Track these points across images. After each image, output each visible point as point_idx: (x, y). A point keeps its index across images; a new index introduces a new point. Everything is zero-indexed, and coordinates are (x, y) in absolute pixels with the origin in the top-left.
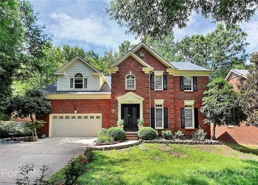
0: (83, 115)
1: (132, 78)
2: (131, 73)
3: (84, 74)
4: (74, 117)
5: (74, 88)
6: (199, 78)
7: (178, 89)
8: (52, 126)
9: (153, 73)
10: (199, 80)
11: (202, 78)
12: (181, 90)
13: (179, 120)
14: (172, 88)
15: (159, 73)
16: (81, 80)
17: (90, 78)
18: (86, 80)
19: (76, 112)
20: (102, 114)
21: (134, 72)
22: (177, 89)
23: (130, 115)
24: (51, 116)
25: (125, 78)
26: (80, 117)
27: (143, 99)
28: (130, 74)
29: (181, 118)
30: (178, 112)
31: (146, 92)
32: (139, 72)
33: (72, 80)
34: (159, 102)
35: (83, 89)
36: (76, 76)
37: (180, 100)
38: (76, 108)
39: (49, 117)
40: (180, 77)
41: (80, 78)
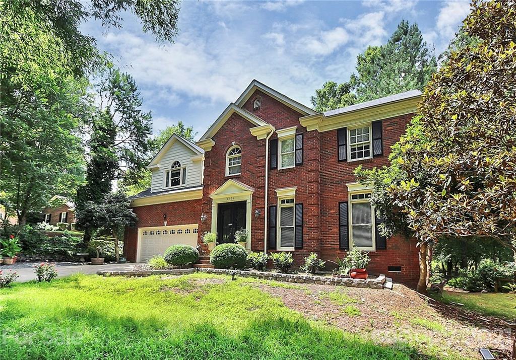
0: (176, 227)
1: (238, 153)
2: (233, 144)
3: (183, 161)
4: (165, 232)
5: (170, 186)
6: (389, 123)
7: (333, 160)
8: (142, 246)
9: (275, 134)
10: (388, 128)
11: (396, 120)
12: (339, 161)
13: (335, 230)
14: (313, 160)
15: (287, 133)
16: (179, 171)
17: (189, 165)
18: (184, 170)
19: (166, 223)
20: (198, 224)
21: (239, 141)
22: (330, 160)
23: (231, 224)
24: (140, 231)
25: (225, 155)
26: (173, 232)
27: (251, 191)
28: (235, 147)
29: (340, 226)
30: (332, 211)
31: (259, 175)
32: (247, 139)
33: (168, 173)
34: (286, 192)
35: (181, 185)
36: (173, 167)
37: (338, 183)
38: (165, 218)
39: (137, 233)
40: (339, 130)
41: (178, 168)
